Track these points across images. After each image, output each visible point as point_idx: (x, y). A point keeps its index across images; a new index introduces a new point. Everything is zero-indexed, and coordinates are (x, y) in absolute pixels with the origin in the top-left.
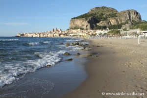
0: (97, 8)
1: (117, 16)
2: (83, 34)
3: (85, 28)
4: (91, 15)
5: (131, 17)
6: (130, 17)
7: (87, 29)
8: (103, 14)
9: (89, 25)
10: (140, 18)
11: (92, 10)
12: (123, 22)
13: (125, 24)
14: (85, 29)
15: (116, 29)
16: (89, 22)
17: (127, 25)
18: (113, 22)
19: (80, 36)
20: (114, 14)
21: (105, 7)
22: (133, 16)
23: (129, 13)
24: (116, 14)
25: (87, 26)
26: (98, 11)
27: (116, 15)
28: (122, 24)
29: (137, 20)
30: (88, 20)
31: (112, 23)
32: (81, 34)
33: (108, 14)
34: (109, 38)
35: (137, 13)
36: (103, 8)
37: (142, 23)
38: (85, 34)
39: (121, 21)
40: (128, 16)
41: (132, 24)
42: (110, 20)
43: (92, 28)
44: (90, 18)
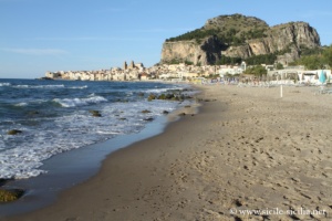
0: (223, 18)
1: (265, 36)
2: (191, 75)
3: (195, 60)
4: (210, 32)
5: (298, 37)
7: (199, 65)
8: (234, 32)
9: (204, 55)
10: (316, 41)
11: (211, 23)
12: (279, 49)
13: (283, 52)
14: (195, 63)
16: (204, 48)
17: (288, 55)
18: (258, 49)
19: (184, 78)
20: (259, 31)
21: (240, 16)
22: (301, 35)
24: (263, 30)
25: (199, 57)
26: (224, 23)
27: (265, 33)
28: (277, 53)
29: (310, 45)
30: (203, 44)
31: (254, 50)
32: (187, 75)
33: (246, 30)
35: (311, 30)
36: (236, 17)
38: (195, 75)
39: (275, 47)
40: (290, 37)
42: (251, 45)
43: (211, 61)
44: (207, 39)
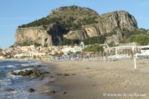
0: (64, 8)
1: (97, 22)
2: (40, 54)
3: (43, 42)
4: (54, 20)
5: (121, 22)
6: (118, 23)
7: (46, 46)
8: (73, 19)
9: (50, 38)
10: (135, 25)
11: (54, 12)
12: (107, 32)
13: (111, 34)
14: (43, 44)
15: (96, 44)
16: (49, 33)
17: (114, 36)
18: (91, 32)
19: (35, 57)
21: (77, 7)
22: (123, 21)
23: (117, 16)
24: (94, 18)
25: (46, 40)
26: (64, 13)
27: (96, 20)
28: (106, 35)
29: (130, 28)
30: (48, 29)
31: (89, 33)
32: (37, 54)
33: (82, 18)
34: (84, 59)
35: (130, 16)
36: (74, 8)
37: (139, 33)
38: (44, 54)
39: (105, 30)
40: (115, 22)
41: (123, 34)
42: (86, 29)
43: (55, 42)
44: (51, 25)
